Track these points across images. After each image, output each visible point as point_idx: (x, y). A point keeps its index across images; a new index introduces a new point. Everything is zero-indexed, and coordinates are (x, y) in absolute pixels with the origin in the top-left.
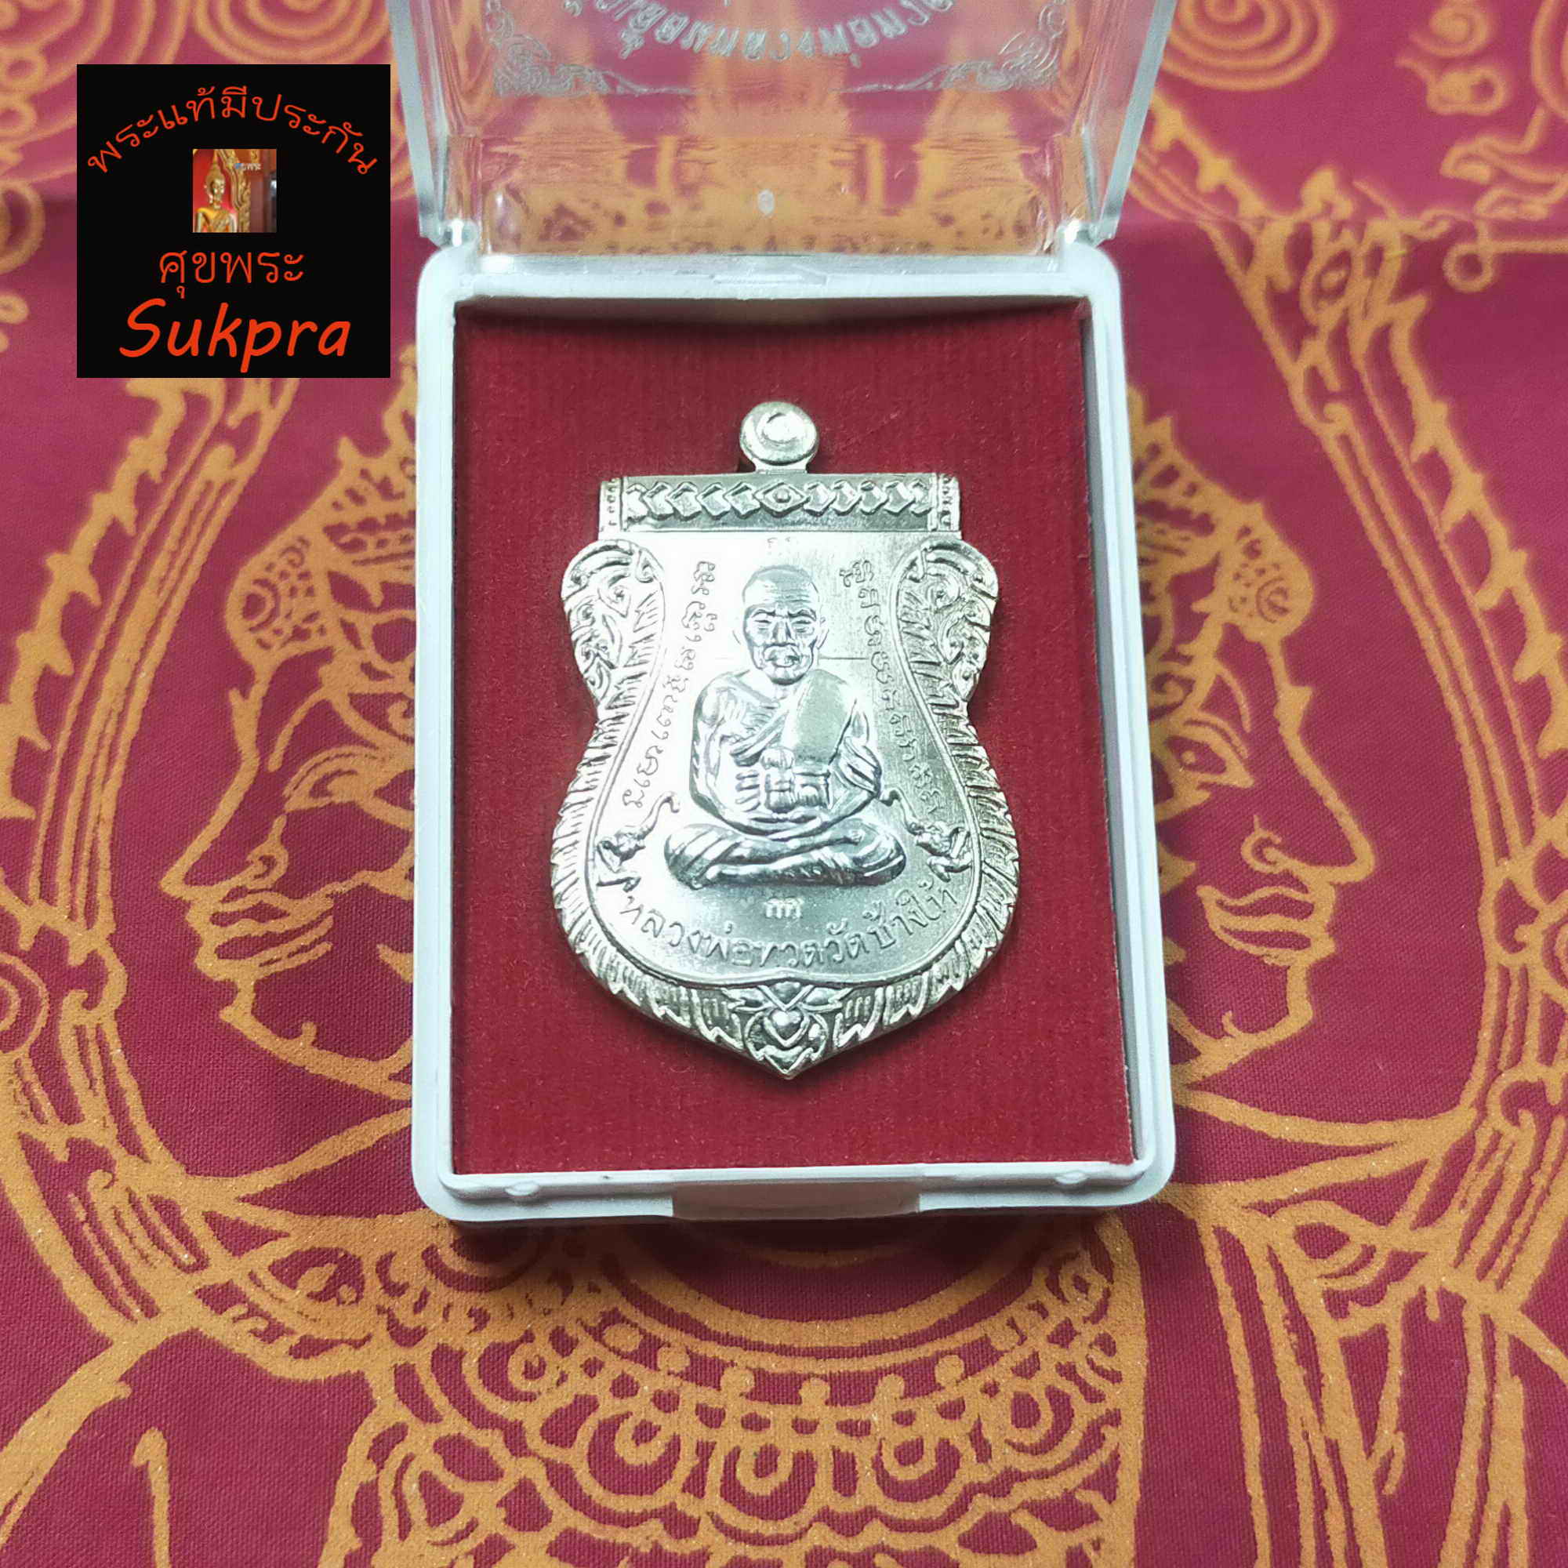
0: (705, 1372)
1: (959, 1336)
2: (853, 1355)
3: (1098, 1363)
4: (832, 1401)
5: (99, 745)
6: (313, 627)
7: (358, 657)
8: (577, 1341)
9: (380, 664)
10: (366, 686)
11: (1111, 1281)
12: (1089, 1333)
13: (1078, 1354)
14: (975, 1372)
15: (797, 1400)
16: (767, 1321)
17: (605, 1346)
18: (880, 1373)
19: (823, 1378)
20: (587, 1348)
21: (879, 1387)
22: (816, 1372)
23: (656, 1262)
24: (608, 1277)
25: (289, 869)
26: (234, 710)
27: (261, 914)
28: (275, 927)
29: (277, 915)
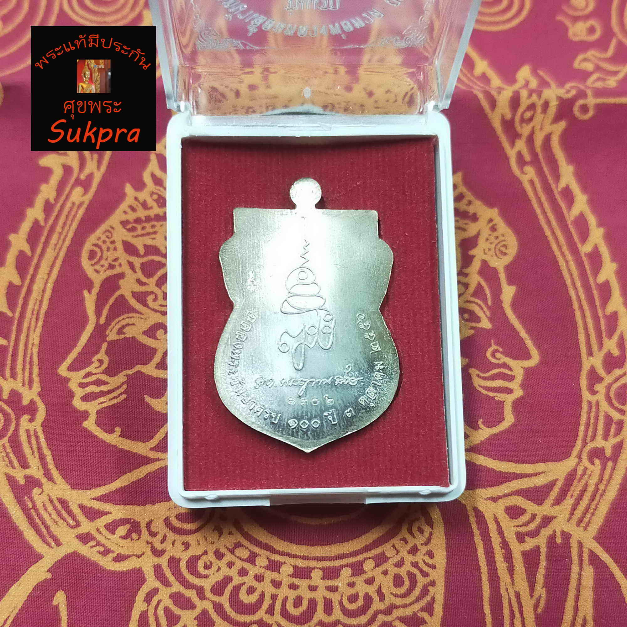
0: (274, 566)
1: (373, 551)
2: (332, 560)
3: (427, 561)
4: (324, 577)
5: (33, 313)
8: (224, 554)
11: (432, 529)
12: (423, 550)
13: (419, 558)
14: (379, 566)
15: (310, 578)
16: (298, 546)
17: (236, 556)
18: (342, 567)
19: (320, 569)
20: (228, 557)
21: (342, 572)
22: (317, 566)
23: (255, 522)
24: (237, 529)
25: (109, 365)
26: (86, 299)
27: (99, 383)
28: (104, 388)
29: (105, 383)
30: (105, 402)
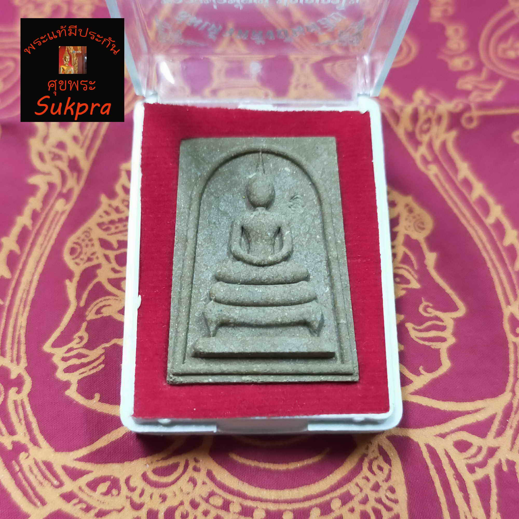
0: (247, 512)
1: (338, 491)
2: (301, 501)
5: (21, 302)
6: (94, 257)
7: (110, 266)
8: (200, 503)
9: (117, 268)
10: (113, 276)
11: (391, 466)
14: (345, 504)
17: (210, 504)
18: (310, 508)
19: (291, 511)
20: (204, 506)
21: (311, 513)
22: (288, 508)
23: (227, 471)
24: (210, 478)
25: (89, 340)
26: (68, 287)
27: (79, 356)
28: (84, 360)
29: (85, 356)
30: (85, 372)
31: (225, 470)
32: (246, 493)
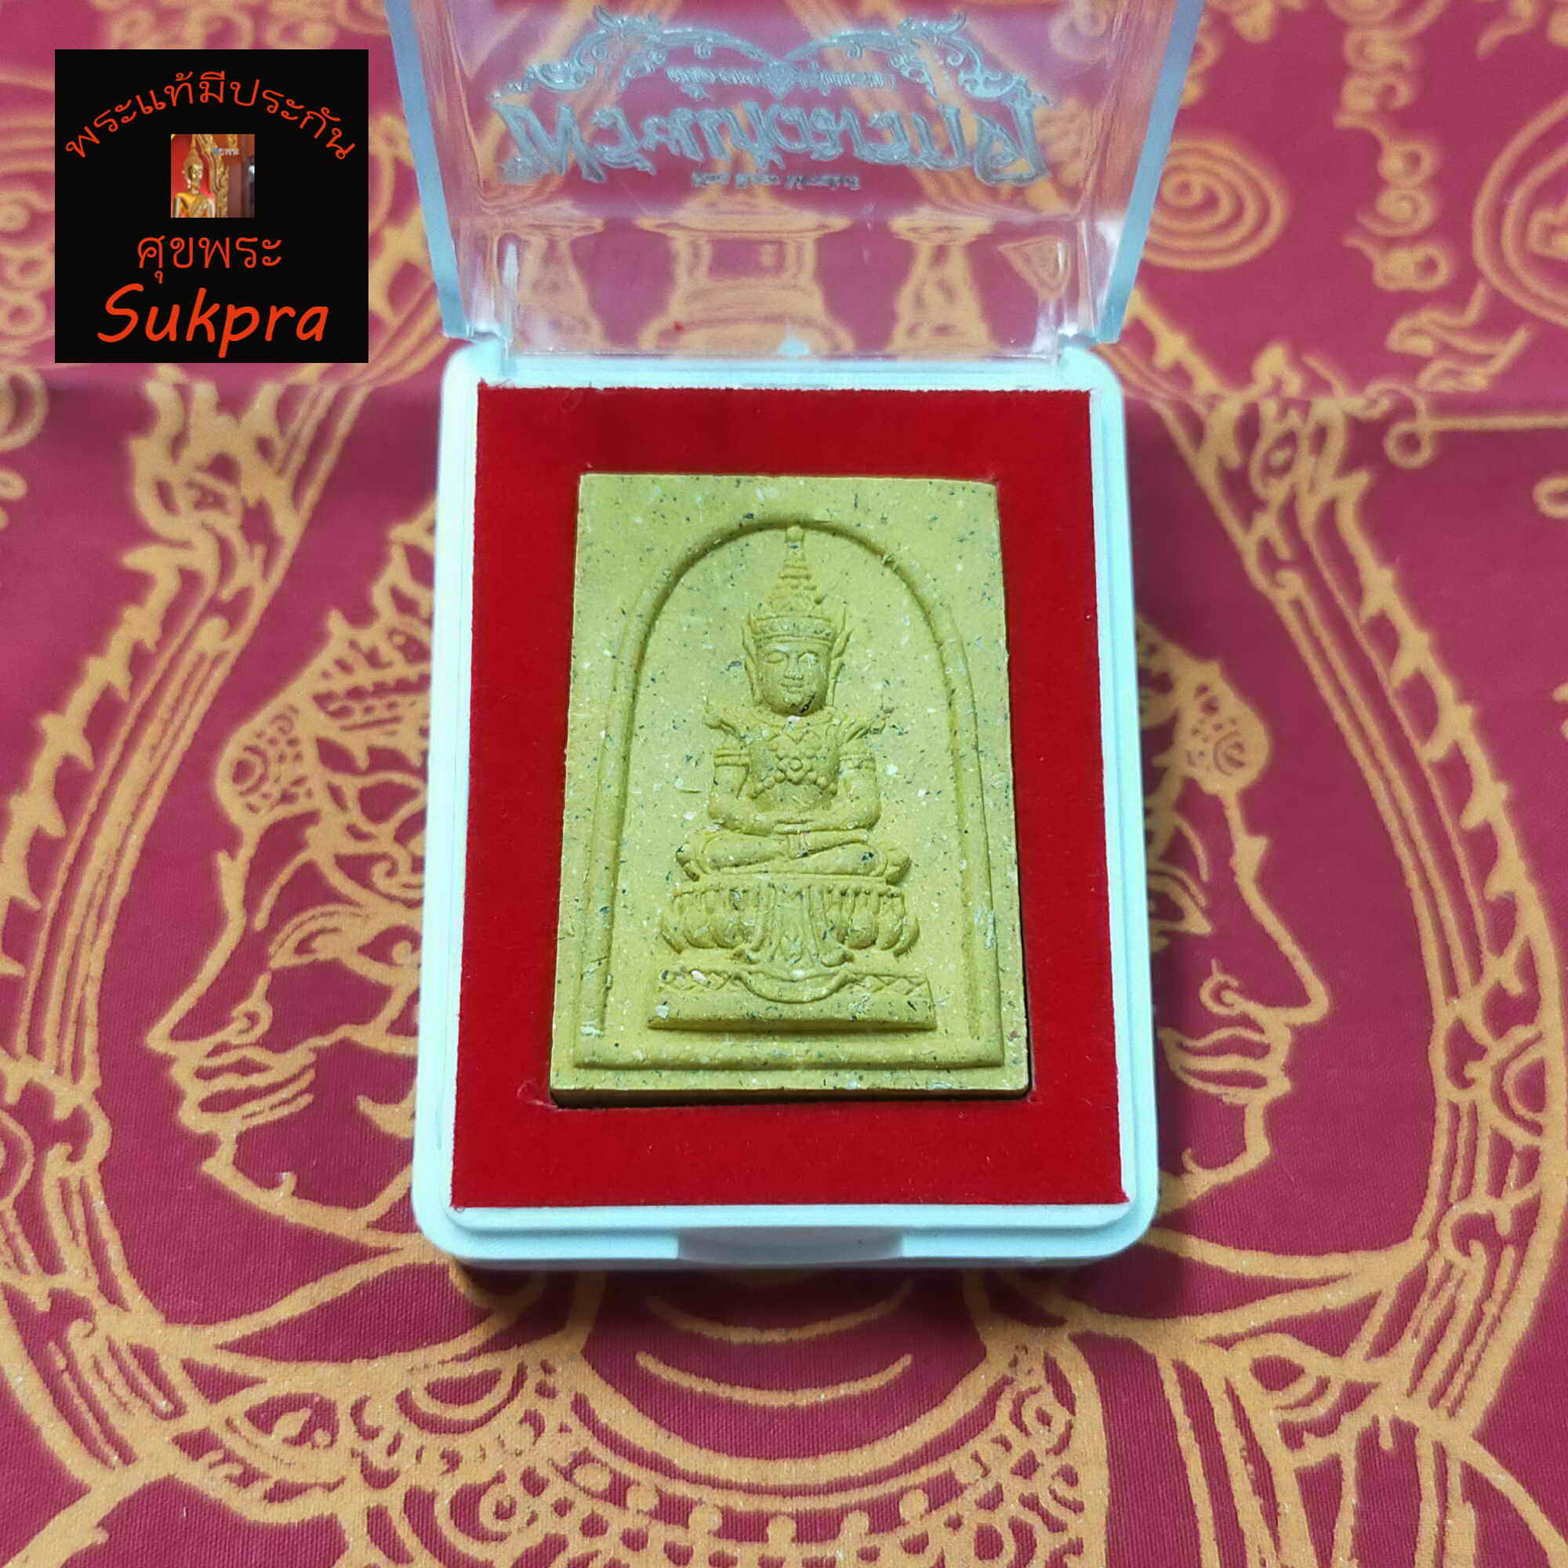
0: (673, 1511)
1: (923, 1470)
2: (819, 1493)
3: (1060, 1494)
4: (800, 1537)
5: (90, 905)
6: (300, 790)
7: (344, 819)
8: (548, 1480)
9: (365, 826)
10: (351, 847)
11: (1073, 1413)
12: (1050, 1465)
13: (1041, 1485)
14: (939, 1506)
15: (761, 1537)
16: (735, 1459)
17: (575, 1484)
18: (844, 1512)
19: (790, 1516)
20: (558, 1488)
21: (845, 1524)
22: (783, 1510)
23: (627, 1402)
24: (580, 1418)
25: (273, 1025)
26: (223, 872)
27: (245, 1067)
28: (258, 1080)
29: (260, 1069)
30: (262, 1113)
31: (624, 1399)
32: (676, 1461)
